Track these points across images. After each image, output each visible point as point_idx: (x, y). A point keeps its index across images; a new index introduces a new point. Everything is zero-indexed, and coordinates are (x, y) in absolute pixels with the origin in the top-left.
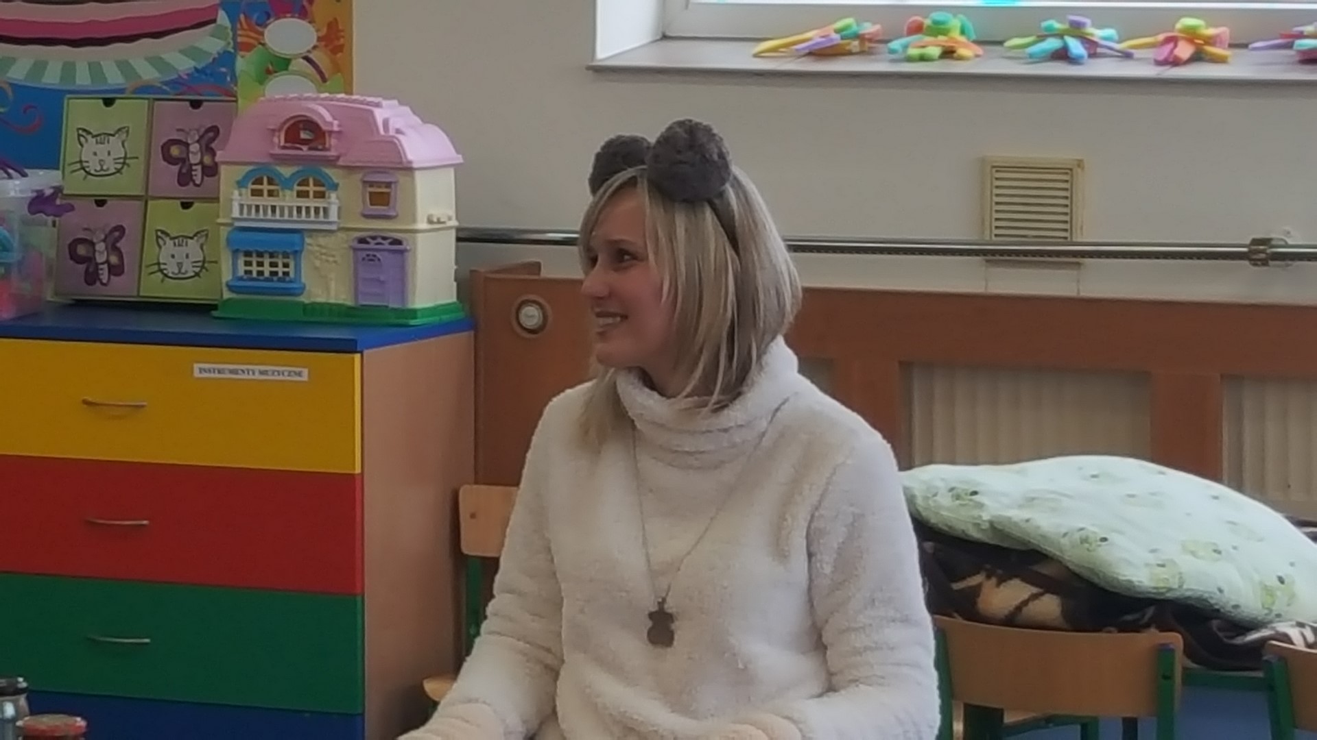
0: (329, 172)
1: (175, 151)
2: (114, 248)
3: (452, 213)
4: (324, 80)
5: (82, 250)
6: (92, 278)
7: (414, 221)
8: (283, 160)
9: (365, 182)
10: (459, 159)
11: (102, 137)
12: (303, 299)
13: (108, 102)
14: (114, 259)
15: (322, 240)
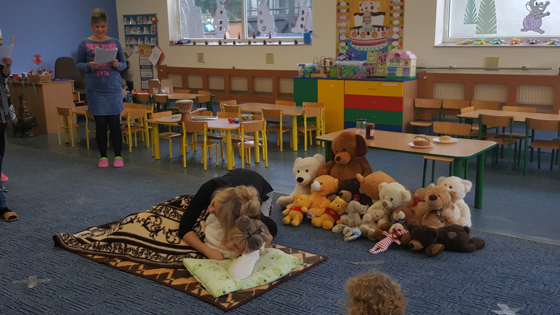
0: (400, 60)
1: (381, 58)
2: (373, 70)
3: (415, 65)
4: (399, 49)
5: (369, 70)
6: (370, 74)
7: (411, 65)
8: (394, 59)
9: (405, 61)
10: (416, 58)
11: (372, 56)
12: (396, 76)
13: (373, 52)
14: (373, 71)
15: (399, 68)
